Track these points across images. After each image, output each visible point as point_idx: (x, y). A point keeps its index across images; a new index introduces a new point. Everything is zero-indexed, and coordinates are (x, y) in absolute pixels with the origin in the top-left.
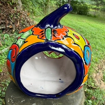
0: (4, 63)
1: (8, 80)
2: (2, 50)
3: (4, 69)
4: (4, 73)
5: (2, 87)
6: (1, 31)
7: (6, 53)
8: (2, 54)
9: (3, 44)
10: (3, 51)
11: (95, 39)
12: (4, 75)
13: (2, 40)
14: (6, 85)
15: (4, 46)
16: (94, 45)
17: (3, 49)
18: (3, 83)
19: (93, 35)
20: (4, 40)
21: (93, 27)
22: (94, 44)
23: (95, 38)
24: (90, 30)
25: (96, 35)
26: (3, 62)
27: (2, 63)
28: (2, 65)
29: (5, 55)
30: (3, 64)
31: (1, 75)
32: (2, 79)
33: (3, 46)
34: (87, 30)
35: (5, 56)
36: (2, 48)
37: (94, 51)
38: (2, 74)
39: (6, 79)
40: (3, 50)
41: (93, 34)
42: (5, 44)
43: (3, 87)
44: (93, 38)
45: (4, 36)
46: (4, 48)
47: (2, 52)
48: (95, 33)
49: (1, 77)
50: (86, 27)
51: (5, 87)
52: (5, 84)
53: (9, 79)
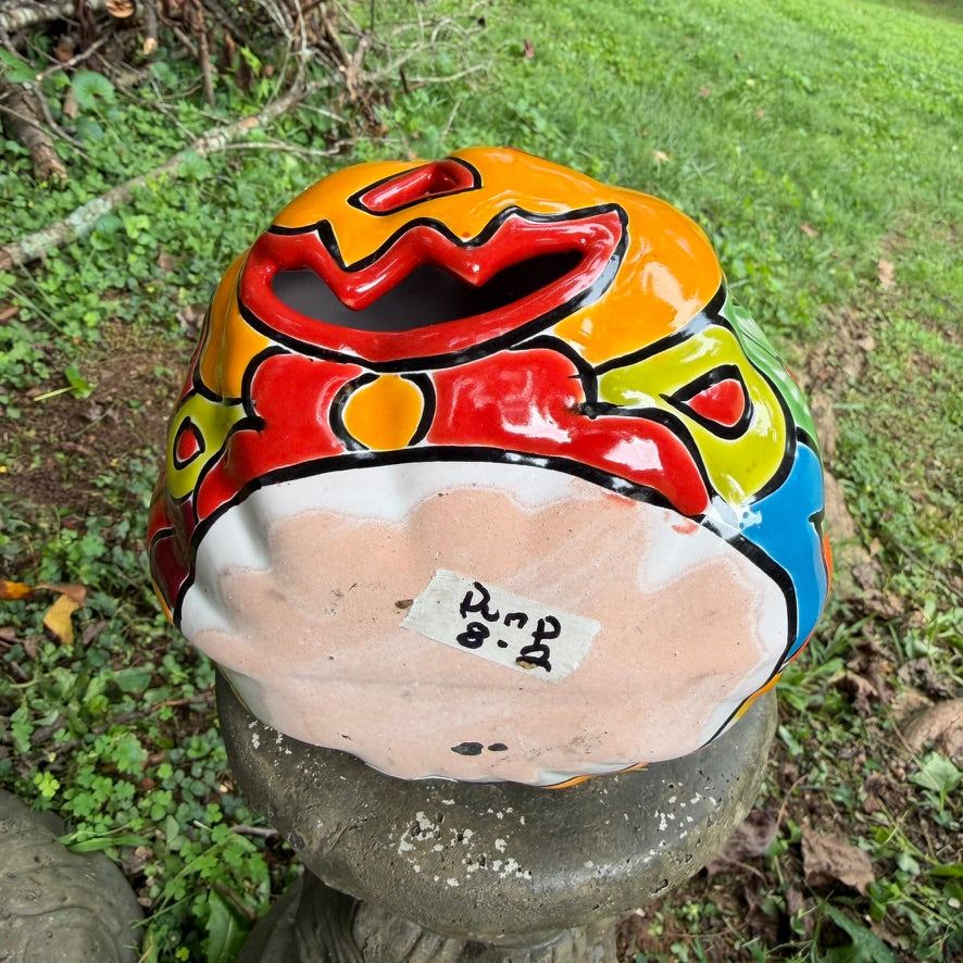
0: (97, 327)
1: (144, 459)
2: (67, 213)
3: (106, 375)
4: (104, 406)
5: (109, 510)
6: (44, 41)
7: (104, 239)
8: (75, 251)
9: (68, 163)
10: (79, 222)
11: (802, 132)
12: (106, 421)
13: (59, 122)
14: (135, 496)
15: (80, 179)
16: (792, 187)
17: (78, 204)
18: (108, 480)
19: (792, 96)
20: (78, 122)
21: (798, 20)
22: (795, 176)
23: (807, 125)
24: (774, 54)
25: (813, 102)
26: (91, 318)
27: (82, 323)
28: (84, 341)
29: (102, 261)
30: (94, 336)
31: (87, 421)
32: (99, 451)
33: (74, 185)
34: (746, 46)
35: (101, 269)
36: (67, 196)
37: (786, 237)
38: (95, 415)
39: (132, 456)
40: (75, 219)
41: (797, 84)
42: (84, 162)
43: (117, 514)
44: (792, 123)
45: (67, 89)
46: (82, 195)
47: (71, 228)
48: (806, 82)
49: (87, 433)
50: (740, 21)
51: (128, 514)
52: (123, 493)
53: (147, 452)
